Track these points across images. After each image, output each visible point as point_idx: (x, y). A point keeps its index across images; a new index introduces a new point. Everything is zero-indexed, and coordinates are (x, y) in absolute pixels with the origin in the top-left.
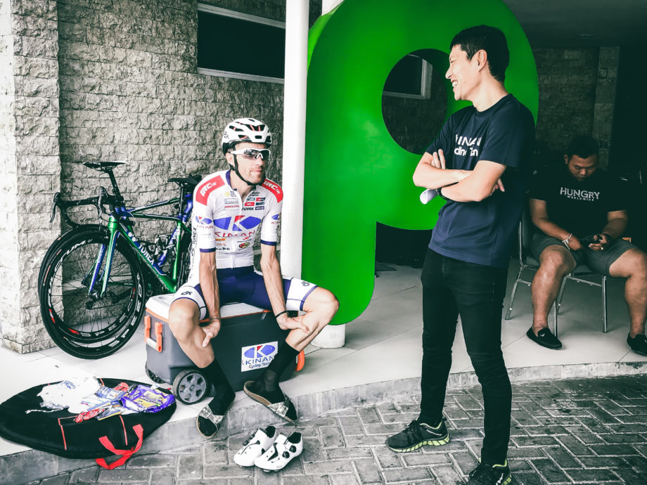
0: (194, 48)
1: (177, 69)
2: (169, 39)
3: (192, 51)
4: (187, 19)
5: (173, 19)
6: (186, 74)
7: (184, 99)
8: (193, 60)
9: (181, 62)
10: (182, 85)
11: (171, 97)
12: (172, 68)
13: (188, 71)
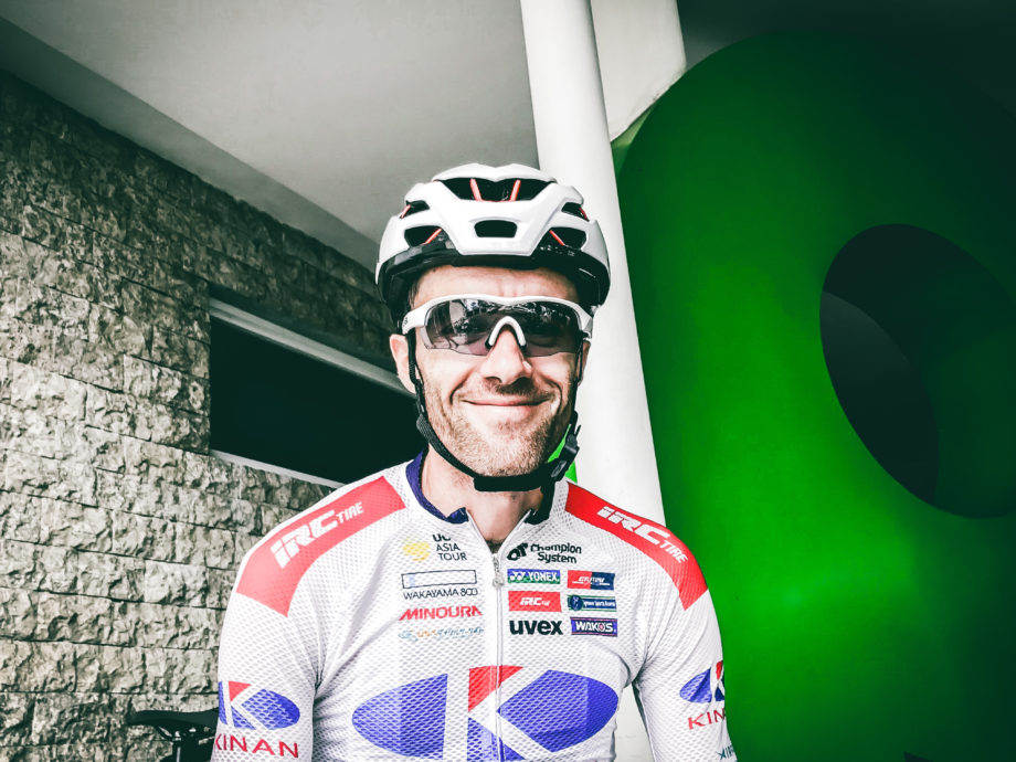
0: (201, 390)
1: (156, 437)
2: (134, 356)
3: (197, 397)
4: (182, 318)
5: (148, 311)
6: (178, 453)
7: (174, 520)
8: (198, 420)
9: (166, 420)
10: (170, 479)
11: (136, 509)
12: (142, 432)
13: (185, 444)
